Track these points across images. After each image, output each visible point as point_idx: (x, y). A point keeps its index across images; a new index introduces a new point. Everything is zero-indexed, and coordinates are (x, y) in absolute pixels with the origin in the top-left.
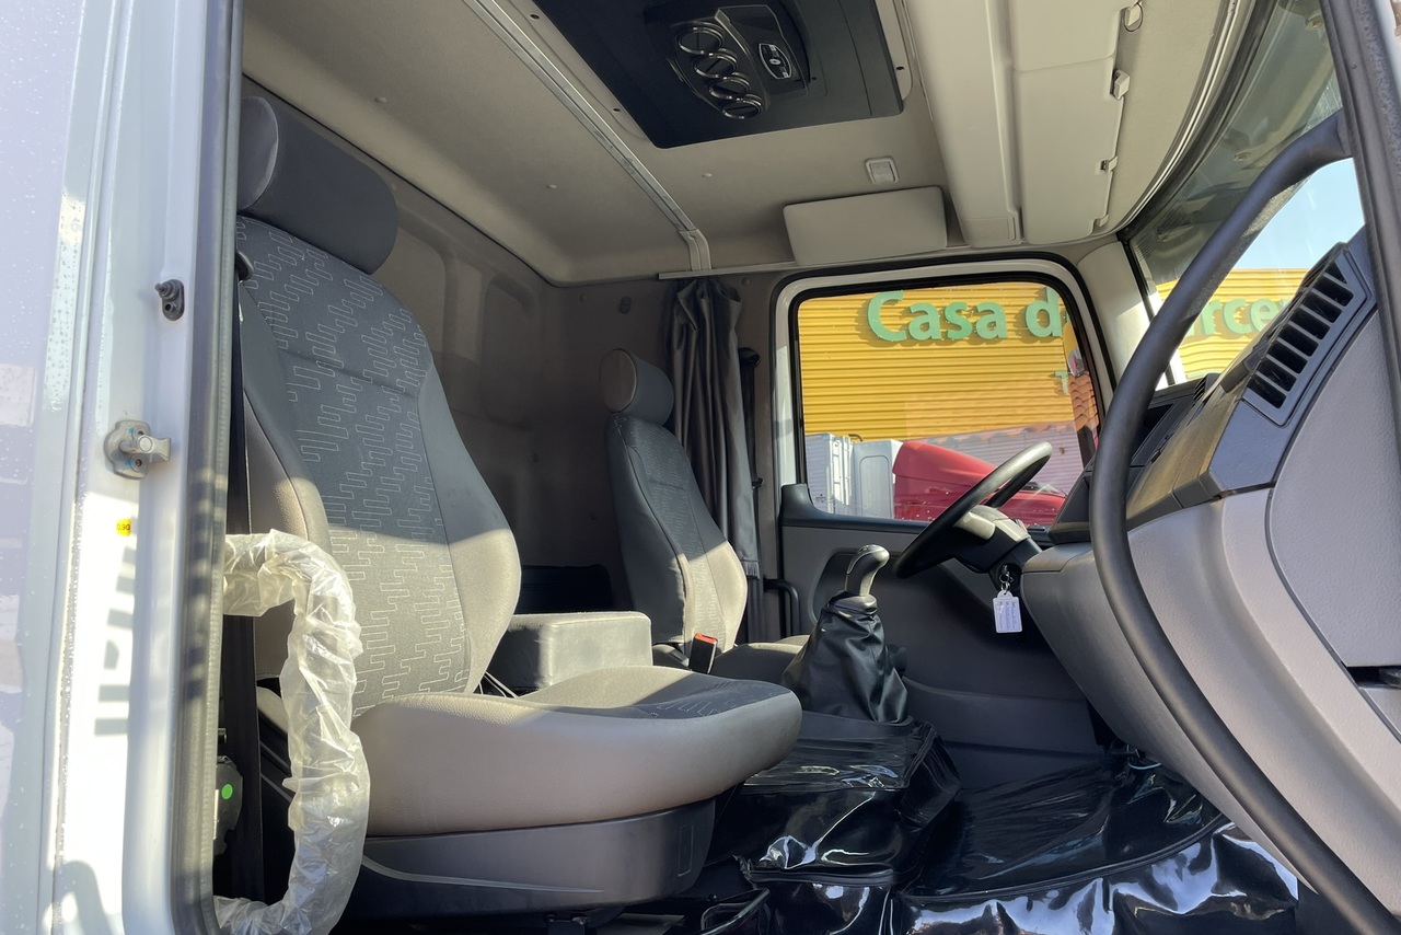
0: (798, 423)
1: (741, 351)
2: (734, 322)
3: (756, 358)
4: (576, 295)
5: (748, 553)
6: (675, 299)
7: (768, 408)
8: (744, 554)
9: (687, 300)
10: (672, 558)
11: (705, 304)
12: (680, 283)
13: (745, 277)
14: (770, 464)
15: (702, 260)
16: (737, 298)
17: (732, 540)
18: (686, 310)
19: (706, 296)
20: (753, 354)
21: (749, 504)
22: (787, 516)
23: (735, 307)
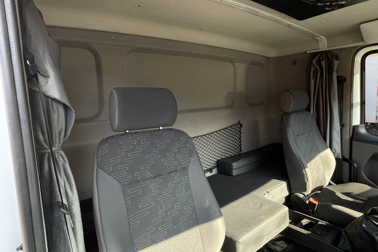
0: (363, 103)
1: (338, 77)
2: (335, 68)
3: (345, 80)
4: (278, 60)
5: (337, 150)
6: (312, 62)
7: (349, 98)
8: (335, 150)
9: (317, 62)
10: (303, 169)
11: (323, 63)
12: (314, 55)
13: (341, 50)
14: (348, 118)
15: (324, 45)
16: (337, 59)
17: (331, 147)
18: (316, 65)
19: (324, 60)
20: (343, 78)
21: (338, 133)
22: (355, 137)
23: (336, 63)
